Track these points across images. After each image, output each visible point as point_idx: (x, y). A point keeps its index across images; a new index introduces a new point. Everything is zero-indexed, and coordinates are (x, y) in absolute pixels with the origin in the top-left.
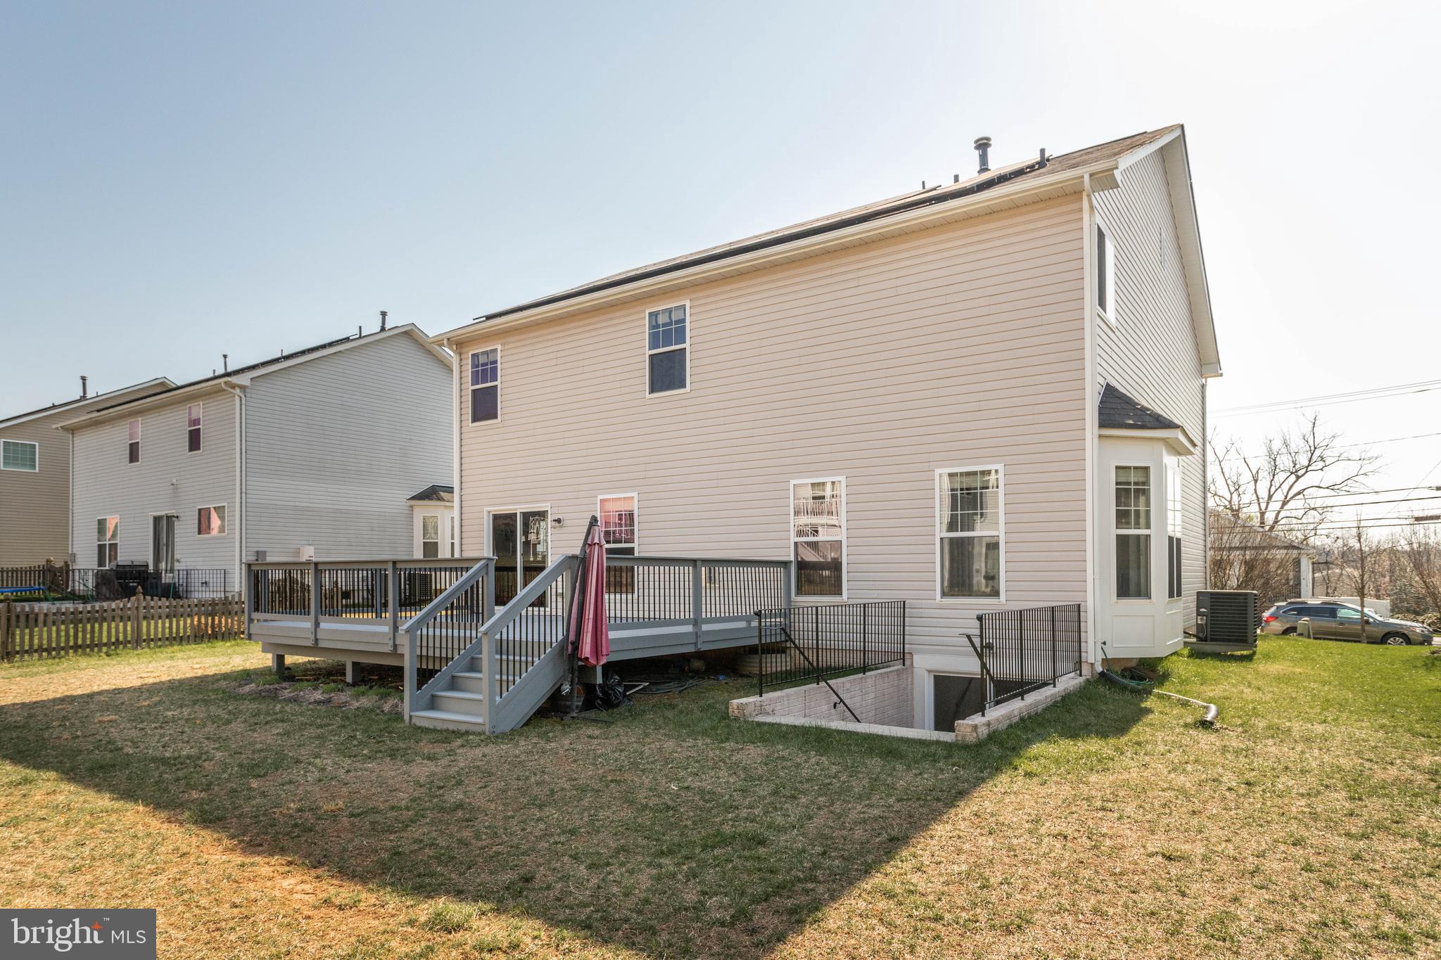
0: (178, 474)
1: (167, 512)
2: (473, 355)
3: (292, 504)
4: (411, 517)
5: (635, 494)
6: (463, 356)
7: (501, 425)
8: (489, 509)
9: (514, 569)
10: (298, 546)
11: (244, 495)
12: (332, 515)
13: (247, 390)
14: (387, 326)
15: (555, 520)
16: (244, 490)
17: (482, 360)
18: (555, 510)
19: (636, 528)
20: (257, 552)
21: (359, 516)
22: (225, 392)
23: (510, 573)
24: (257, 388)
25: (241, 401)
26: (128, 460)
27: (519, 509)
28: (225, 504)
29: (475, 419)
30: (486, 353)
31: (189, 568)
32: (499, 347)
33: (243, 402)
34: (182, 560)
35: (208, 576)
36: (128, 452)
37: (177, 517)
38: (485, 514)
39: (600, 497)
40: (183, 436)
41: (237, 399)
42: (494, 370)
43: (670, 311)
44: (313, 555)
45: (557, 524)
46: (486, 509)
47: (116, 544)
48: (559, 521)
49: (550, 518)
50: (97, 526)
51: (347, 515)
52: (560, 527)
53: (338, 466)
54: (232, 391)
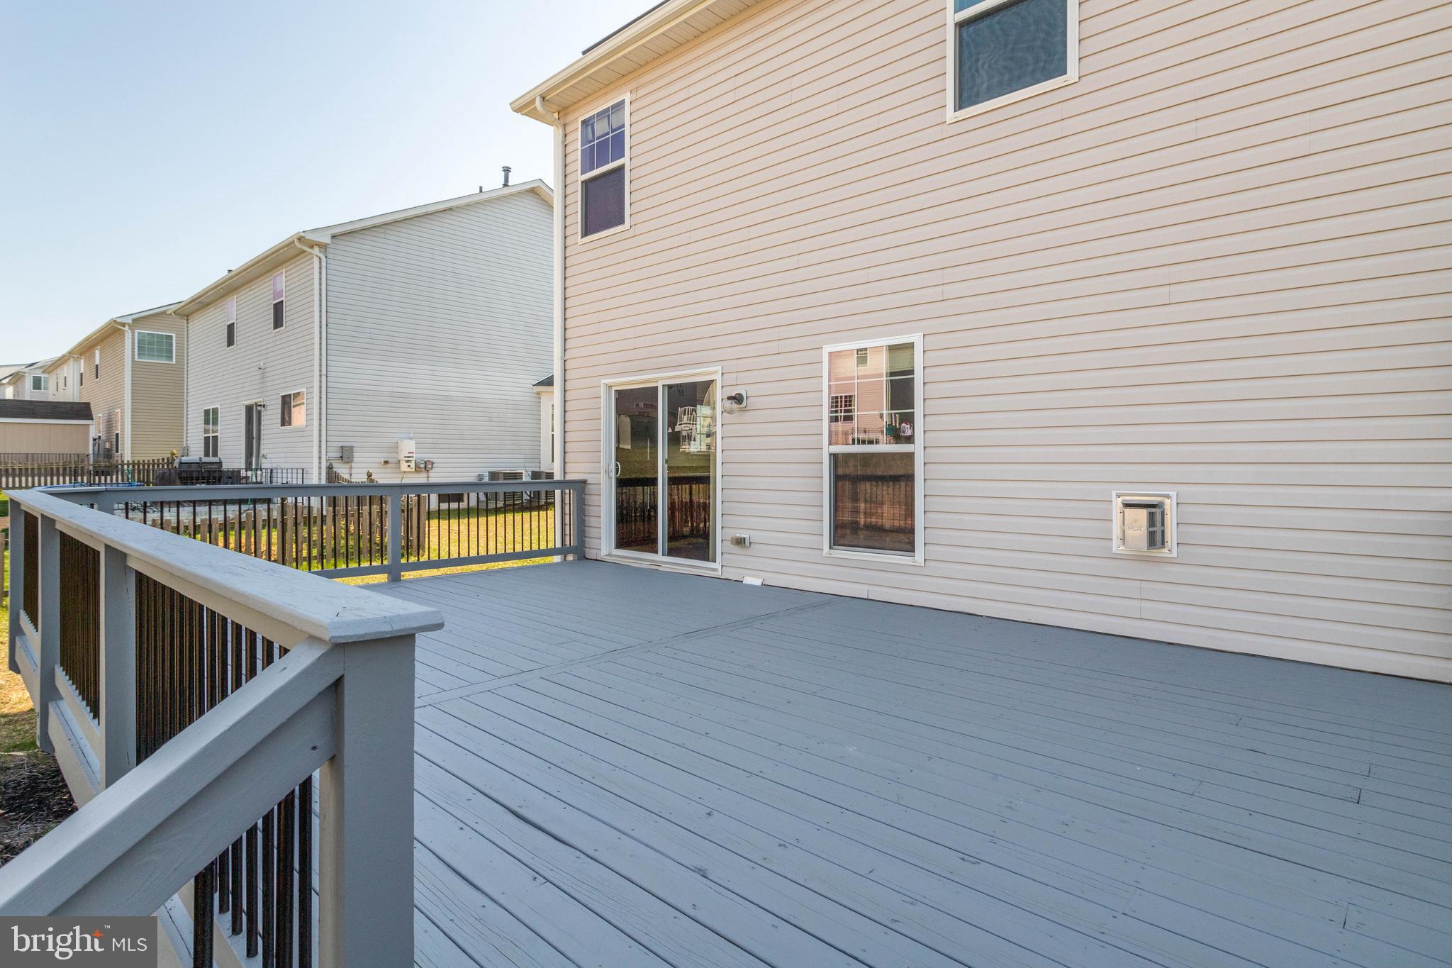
0: (264, 356)
1: (256, 401)
2: (584, 122)
3: (389, 389)
4: (538, 405)
5: (915, 338)
6: (569, 129)
7: (631, 233)
8: (609, 381)
9: (653, 482)
10: (394, 440)
11: (324, 378)
12: (440, 402)
13: (328, 250)
14: (510, 183)
15: (729, 398)
16: (324, 372)
17: (601, 128)
18: (730, 379)
19: (918, 410)
20: (342, 447)
21: (475, 404)
22: (305, 254)
23: (647, 489)
24: (339, 247)
25: (320, 262)
26: (226, 343)
27: (661, 379)
28: (304, 390)
29: (587, 231)
30: (604, 114)
31: (274, 466)
32: (627, 97)
33: (324, 264)
34: (269, 456)
35: (290, 475)
36: (226, 335)
37: (264, 406)
38: (603, 390)
39: (828, 349)
40: (267, 313)
41: (316, 260)
42: (619, 140)
44: (414, 450)
45: (735, 406)
46: (603, 381)
47: (217, 436)
48: (738, 399)
49: (718, 394)
50: (203, 418)
51: (457, 404)
52: (742, 410)
53: (447, 345)
54: (310, 250)
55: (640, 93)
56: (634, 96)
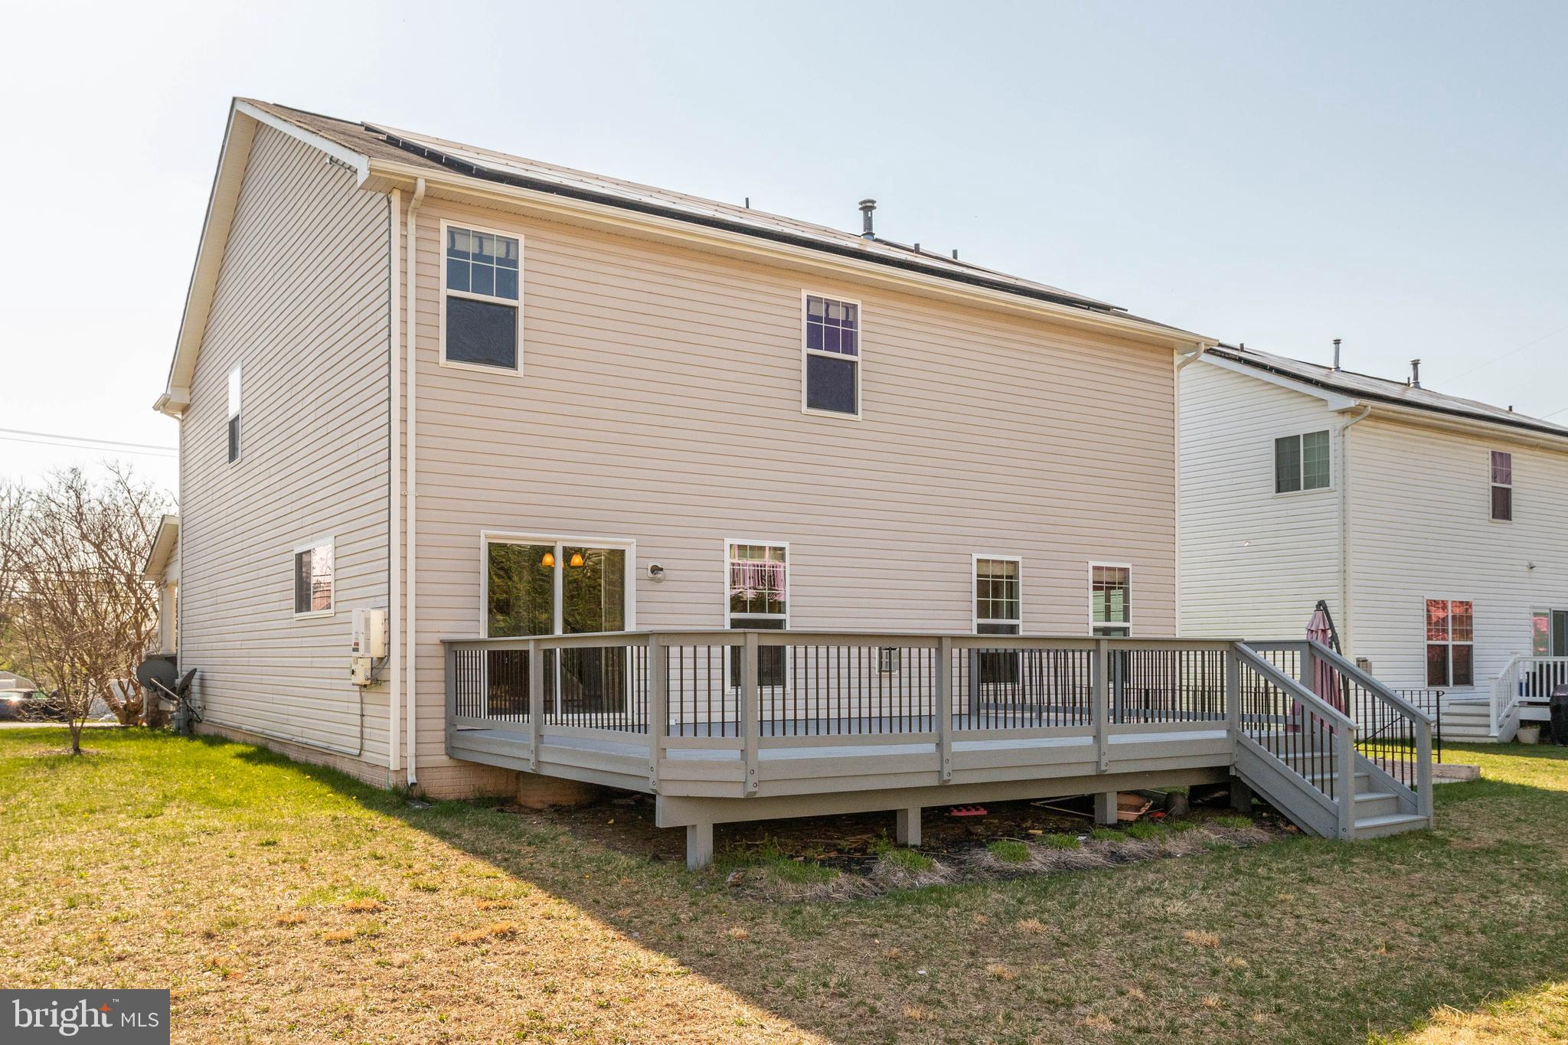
56: (530, 244)
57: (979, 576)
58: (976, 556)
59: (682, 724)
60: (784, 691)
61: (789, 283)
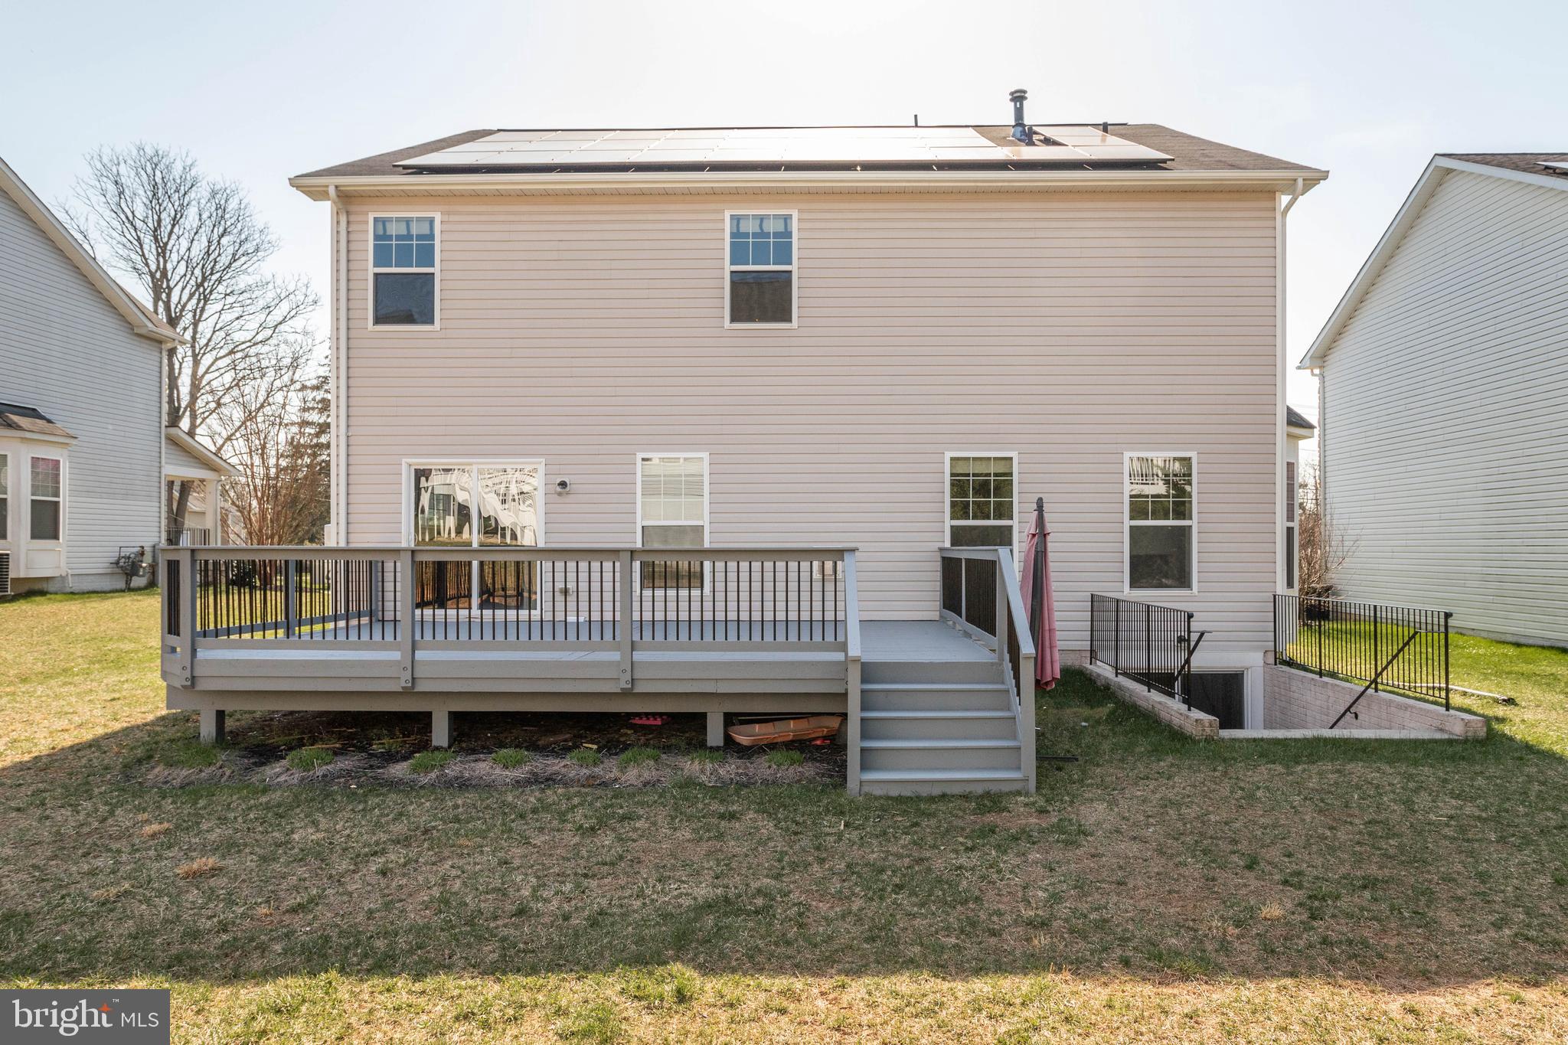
2: (376, 219)
5: (705, 455)
6: (353, 218)
7: (441, 335)
8: (411, 461)
18: (553, 469)
19: (706, 499)
27: (477, 463)
29: (379, 320)
30: (406, 221)
32: (438, 218)
38: (404, 468)
39: (640, 455)
42: (426, 250)
43: (762, 219)
45: (560, 490)
48: (563, 485)
49: (542, 480)
52: (565, 493)
55: (453, 218)
56: (446, 218)
57: (952, 475)
58: (949, 455)
59: (590, 621)
60: (702, 593)
61: (713, 206)
